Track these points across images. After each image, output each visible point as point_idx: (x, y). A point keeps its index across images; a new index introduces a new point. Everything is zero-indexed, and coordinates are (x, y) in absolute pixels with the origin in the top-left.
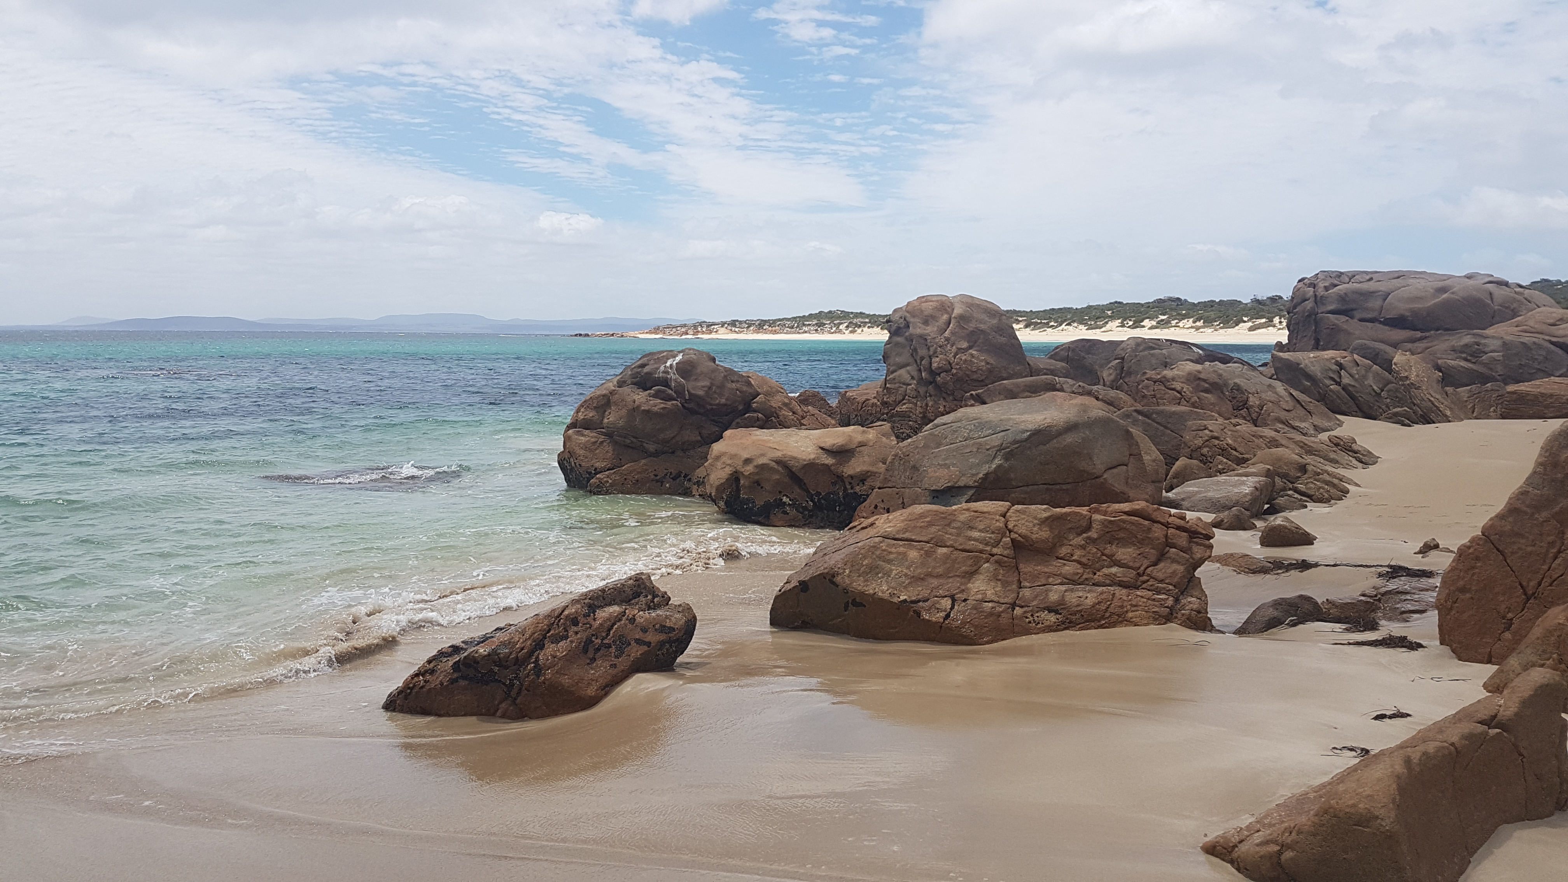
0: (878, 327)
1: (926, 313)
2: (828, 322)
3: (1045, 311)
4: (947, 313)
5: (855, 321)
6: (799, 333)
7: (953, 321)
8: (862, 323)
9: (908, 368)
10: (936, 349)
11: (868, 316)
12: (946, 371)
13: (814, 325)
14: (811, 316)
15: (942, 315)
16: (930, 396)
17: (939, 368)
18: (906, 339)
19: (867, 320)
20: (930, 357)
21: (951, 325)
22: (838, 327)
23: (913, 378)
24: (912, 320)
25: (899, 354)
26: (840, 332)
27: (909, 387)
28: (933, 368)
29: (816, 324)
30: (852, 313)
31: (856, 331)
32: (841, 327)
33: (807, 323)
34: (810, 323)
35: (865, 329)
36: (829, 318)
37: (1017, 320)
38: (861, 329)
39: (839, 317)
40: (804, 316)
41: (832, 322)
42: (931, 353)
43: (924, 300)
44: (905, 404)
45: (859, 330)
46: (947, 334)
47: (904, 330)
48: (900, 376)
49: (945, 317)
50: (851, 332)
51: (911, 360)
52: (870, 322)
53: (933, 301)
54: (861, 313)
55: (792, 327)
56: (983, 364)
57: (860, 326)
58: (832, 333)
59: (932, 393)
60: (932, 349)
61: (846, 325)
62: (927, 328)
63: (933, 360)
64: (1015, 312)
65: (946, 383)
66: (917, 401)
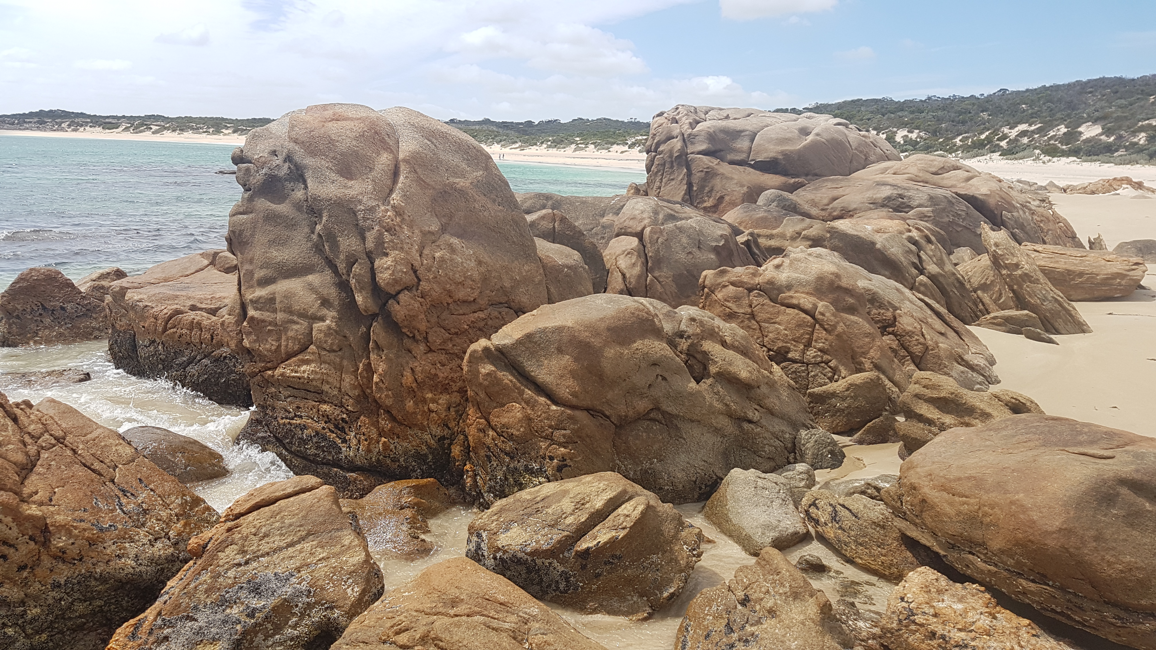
0: (99, 126)
1: (342, 147)
2: (50, 120)
3: (248, 120)
4: (387, 148)
5: (76, 120)
6: (20, 129)
7: (404, 169)
8: (84, 122)
9: (310, 278)
10: (381, 234)
11: (89, 116)
12: (408, 288)
13: (35, 123)
14: (31, 115)
15: (378, 154)
16: (378, 348)
17: (396, 281)
18: (298, 206)
19: (89, 120)
20: (370, 257)
21: (401, 178)
22: (60, 125)
23: (325, 303)
24: (309, 161)
25: (277, 242)
26: (63, 130)
27: (317, 326)
28: (382, 283)
29: (38, 122)
30: (73, 113)
31: (78, 129)
32: (63, 125)
33: (28, 120)
34: (31, 120)
35: (87, 128)
36: (50, 117)
37: (226, 126)
38: (83, 128)
39: (60, 117)
40: (24, 114)
41: (54, 120)
42: (370, 244)
43: (329, 113)
44: (307, 362)
45: (82, 129)
46: (396, 198)
47: (289, 185)
48: (288, 296)
49: (384, 159)
50: (73, 130)
51: (316, 259)
52: (91, 122)
53: (352, 119)
54: (82, 113)
55: (13, 124)
56: (473, 264)
57: (82, 126)
58: (55, 130)
59: (382, 342)
60: (371, 236)
61: (67, 123)
62: (350, 183)
63: (377, 263)
64: (223, 119)
65: (414, 317)
66: (342, 358)
